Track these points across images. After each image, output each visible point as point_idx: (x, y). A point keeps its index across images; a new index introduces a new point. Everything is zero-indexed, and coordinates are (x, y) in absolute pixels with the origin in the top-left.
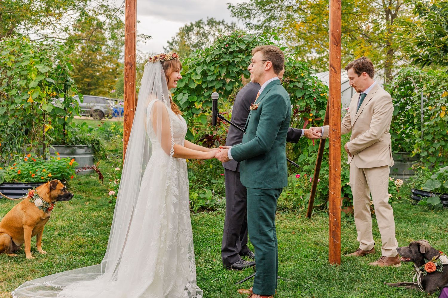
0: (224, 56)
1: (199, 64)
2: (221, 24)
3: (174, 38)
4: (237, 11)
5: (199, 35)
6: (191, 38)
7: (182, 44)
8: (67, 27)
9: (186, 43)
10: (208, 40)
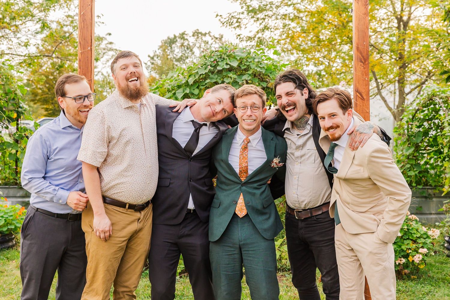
0: (211, 76)
1: (179, 87)
2: (207, 35)
3: (156, 52)
4: (225, 20)
5: (183, 47)
6: (174, 51)
7: (165, 58)
8: (26, 41)
9: (169, 57)
10: (193, 53)
